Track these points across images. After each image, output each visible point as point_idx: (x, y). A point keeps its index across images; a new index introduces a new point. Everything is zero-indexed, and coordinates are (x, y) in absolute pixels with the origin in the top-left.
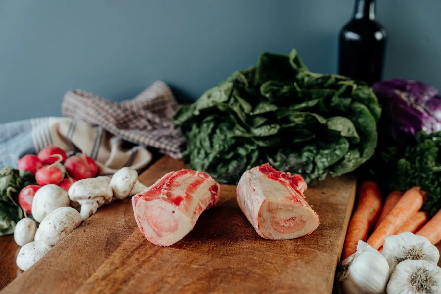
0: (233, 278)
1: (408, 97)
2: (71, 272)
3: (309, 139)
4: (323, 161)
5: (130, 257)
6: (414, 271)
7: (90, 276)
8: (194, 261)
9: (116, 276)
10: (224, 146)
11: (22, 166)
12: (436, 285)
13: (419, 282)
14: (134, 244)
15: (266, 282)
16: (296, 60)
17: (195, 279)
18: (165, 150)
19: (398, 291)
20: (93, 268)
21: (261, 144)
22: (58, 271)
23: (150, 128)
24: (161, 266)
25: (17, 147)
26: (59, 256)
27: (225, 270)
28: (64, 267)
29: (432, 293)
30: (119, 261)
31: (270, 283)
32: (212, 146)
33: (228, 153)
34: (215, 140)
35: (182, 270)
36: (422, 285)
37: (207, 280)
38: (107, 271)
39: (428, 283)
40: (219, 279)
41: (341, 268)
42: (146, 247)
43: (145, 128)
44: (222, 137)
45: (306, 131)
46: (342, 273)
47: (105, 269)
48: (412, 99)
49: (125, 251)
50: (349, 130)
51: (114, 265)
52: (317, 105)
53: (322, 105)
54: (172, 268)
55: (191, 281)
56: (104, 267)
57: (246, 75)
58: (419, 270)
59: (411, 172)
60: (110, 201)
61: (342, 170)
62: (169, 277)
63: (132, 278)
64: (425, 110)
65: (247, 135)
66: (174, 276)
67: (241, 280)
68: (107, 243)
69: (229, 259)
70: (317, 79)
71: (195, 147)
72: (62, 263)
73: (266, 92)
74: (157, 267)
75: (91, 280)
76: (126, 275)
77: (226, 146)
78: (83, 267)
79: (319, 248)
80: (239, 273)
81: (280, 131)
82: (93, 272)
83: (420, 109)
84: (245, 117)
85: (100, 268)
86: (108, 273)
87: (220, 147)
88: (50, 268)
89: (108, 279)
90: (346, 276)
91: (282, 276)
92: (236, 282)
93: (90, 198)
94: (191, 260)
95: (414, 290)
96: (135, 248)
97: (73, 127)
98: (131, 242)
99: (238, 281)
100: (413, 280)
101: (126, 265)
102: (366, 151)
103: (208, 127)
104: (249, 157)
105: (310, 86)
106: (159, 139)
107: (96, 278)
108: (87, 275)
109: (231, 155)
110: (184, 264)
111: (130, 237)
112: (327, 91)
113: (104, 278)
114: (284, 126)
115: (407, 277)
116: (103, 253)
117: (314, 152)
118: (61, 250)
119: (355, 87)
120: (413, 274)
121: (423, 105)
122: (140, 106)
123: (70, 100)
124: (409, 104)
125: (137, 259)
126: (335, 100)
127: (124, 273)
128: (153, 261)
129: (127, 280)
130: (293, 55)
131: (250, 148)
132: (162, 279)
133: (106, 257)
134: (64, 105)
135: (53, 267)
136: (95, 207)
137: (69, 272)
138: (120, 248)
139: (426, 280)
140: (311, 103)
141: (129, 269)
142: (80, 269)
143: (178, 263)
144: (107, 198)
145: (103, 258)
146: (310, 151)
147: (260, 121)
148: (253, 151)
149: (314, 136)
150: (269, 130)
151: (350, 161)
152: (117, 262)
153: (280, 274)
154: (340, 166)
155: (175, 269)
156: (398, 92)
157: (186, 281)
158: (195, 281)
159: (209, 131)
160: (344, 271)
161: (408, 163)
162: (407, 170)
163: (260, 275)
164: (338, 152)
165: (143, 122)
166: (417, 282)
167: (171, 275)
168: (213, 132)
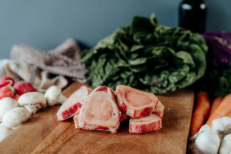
0: (123, 149)
2: (20, 149)
3: (164, 66)
4: (174, 79)
5: (58, 139)
7: (32, 151)
8: (98, 140)
9: (50, 151)
10: (112, 72)
14: (60, 131)
15: (145, 150)
16: (155, 20)
17: (100, 150)
18: (75, 78)
20: (35, 146)
21: (135, 71)
22: (12, 148)
23: (65, 65)
24: (78, 143)
26: (12, 140)
27: (118, 144)
28: (16, 146)
30: (51, 142)
31: (148, 151)
32: (104, 72)
33: (115, 76)
34: (107, 69)
35: (91, 145)
37: (107, 150)
38: (43, 147)
40: (115, 150)
41: (190, 142)
42: (67, 133)
43: (62, 65)
44: (111, 67)
46: (191, 145)
47: (42, 146)
48: (225, 42)
49: (54, 135)
50: (189, 59)
51: (48, 144)
54: (85, 144)
55: (97, 151)
56: (41, 145)
57: (124, 29)
59: (228, 85)
60: (45, 106)
61: (185, 84)
62: (83, 149)
63: (60, 151)
65: (127, 65)
66: (87, 149)
67: (129, 150)
68: (42, 131)
69: (120, 138)
70: (168, 30)
71: (95, 74)
72: (14, 144)
73: (137, 38)
74: (75, 144)
75: (34, 153)
76: (56, 149)
77: (114, 72)
78: (28, 146)
79: (175, 129)
80: (127, 146)
81: (147, 61)
82: (34, 148)
84: (125, 54)
85: (39, 146)
86: (44, 149)
87: (110, 73)
88: (7, 147)
89: (44, 152)
90: (194, 146)
91: (154, 147)
92: (126, 151)
93: (32, 104)
94: (96, 139)
96: (60, 133)
97: (18, 66)
98: (58, 130)
99: (127, 150)
101: (55, 144)
102: (200, 72)
103: (102, 61)
104: (128, 79)
105: (164, 34)
106: (71, 71)
107: (37, 152)
108: (31, 150)
109: (117, 77)
110: (92, 142)
111: (57, 127)
112: (174, 37)
113: (42, 152)
114: (150, 58)
116: (41, 138)
117: (168, 74)
118: (13, 136)
119: (191, 34)
123: (16, 50)
124: (223, 45)
125: (62, 140)
126: (179, 42)
127: (54, 148)
128: (72, 141)
129: (56, 152)
130: (152, 16)
131: (129, 73)
132: (79, 151)
133: (42, 140)
135: (8, 147)
136: (35, 110)
137: (19, 149)
138: (51, 134)
141: (58, 146)
142: (26, 147)
143: (88, 141)
144: (43, 105)
145: (40, 140)
146: (166, 74)
147: (134, 56)
148: (130, 76)
149: (167, 64)
150: (140, 61)
152: (49, 142)
153: (153, 145)
154: (184, 82)
155: (87, 145)
156: (216, 38)
157: (95, 152)
158: (100, 151)
159: (103, 63)
160: (192, 143)
161: (226, 80)
162: (225, 84)
163: (141, 146)
164: (182, 73)
165: (61, 62)
167: (84, 148)
168: (105, 64)
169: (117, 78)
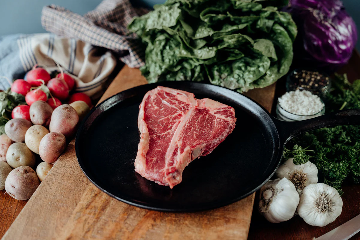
1: (319, 14)
4: (250, 77)
6: (318, 197)
9: (96, 205)
10: (173, 61)
11: (15, 89)
12: (335, 205)
13: (322, 205)
19: (308, 213)
20: (79, 196)
25: (9, 67)
26: (52, 184)
29: (332, 211)
32: (163, 60)
33: (176, 67)
34: (165, 55)
36: (325, 207)
38: (89, 199)
39: (329, 205)
44: (172, 53)
45: (237, 51)
47: (87, 196)
48: (322, 16)
52: (246, 28)
53: (249, 29)
56: (87, 194)
58: (321, 196)
61: (264, 83)
64: (331, 25)
65: (190, 56)
71: (152, 61)
72: (55, 192)
73: (205, 18)
75: (78, 208)
77: (175, 61)
78: (71, 196)
82: (79, 200)
83: (328, 24)
84: (189, 41)
85: (84, 195)
86: (90, 201)
87: (170, 62)
89: (90, 207)
95: (320, 212)
100: (318, 204)
102: (283, 67)
103: (160, 44)
104: (193, 70)
107: (82, 206)
108: (75, 204)
113: (88, 206)
115: (313, 201)
117: (243, 68)
119: (277, 13)
120: (317, 199)
121: (330, 21)
122: (104, 15)
124: (319, 20)
127: (102, 200)
131: (194, 64)
134: (43, 18)
135: (48, 197)
139: (328, 203)
140: (241, 27)
145: (85, 185)
146: (240, 69)
147: (202, 44)
148: (196, 66)
149: (243, 55)
150: (208, 52)
151: (270, 76)
154: (262, 80)
156: (310, 9)
159: (161, 47)
164: (261, 69)
166: (321, 205)
168: (164, 47)
169: (179, 68)
